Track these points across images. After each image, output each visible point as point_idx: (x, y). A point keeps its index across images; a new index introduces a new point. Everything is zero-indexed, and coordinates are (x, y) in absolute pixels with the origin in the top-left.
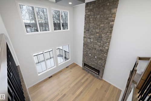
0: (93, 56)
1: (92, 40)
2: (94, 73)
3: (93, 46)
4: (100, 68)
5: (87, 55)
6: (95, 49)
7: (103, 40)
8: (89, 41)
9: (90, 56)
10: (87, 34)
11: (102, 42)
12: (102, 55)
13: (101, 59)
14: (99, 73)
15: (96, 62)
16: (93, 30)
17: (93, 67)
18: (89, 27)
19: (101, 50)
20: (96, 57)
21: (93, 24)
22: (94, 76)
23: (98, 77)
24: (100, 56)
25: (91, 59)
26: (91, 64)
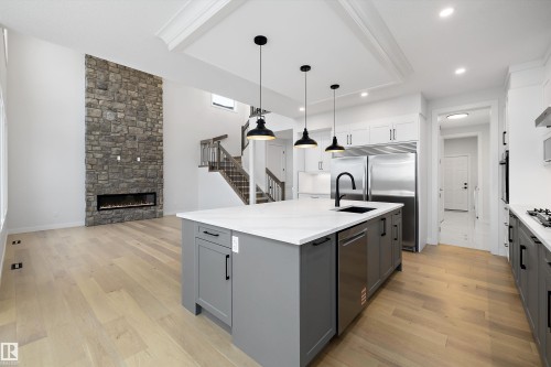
0: (129, 160)
1: (120, 115)
2: (140, 211)
3: (125, 129)
4: (155, 185)
5: (107, 163)
6: (135, 139)
7: (150, 115)
8: (109, 116)
9: (121, 163)
10: (103, 98)
11: (148, 120)
12: (154, 148)
13: (152, 160)
14: (155, 202)
15: (142, 172)
16: (121, 91)
17: (134, 191)
18: (107, 80)
19: (149, 138)
20: (139, 159)
21: (119, 77)
22: (142, 218)
23: (154, 212)
24: (151, 154)
25: (126, 170)
26: (126, 185)
